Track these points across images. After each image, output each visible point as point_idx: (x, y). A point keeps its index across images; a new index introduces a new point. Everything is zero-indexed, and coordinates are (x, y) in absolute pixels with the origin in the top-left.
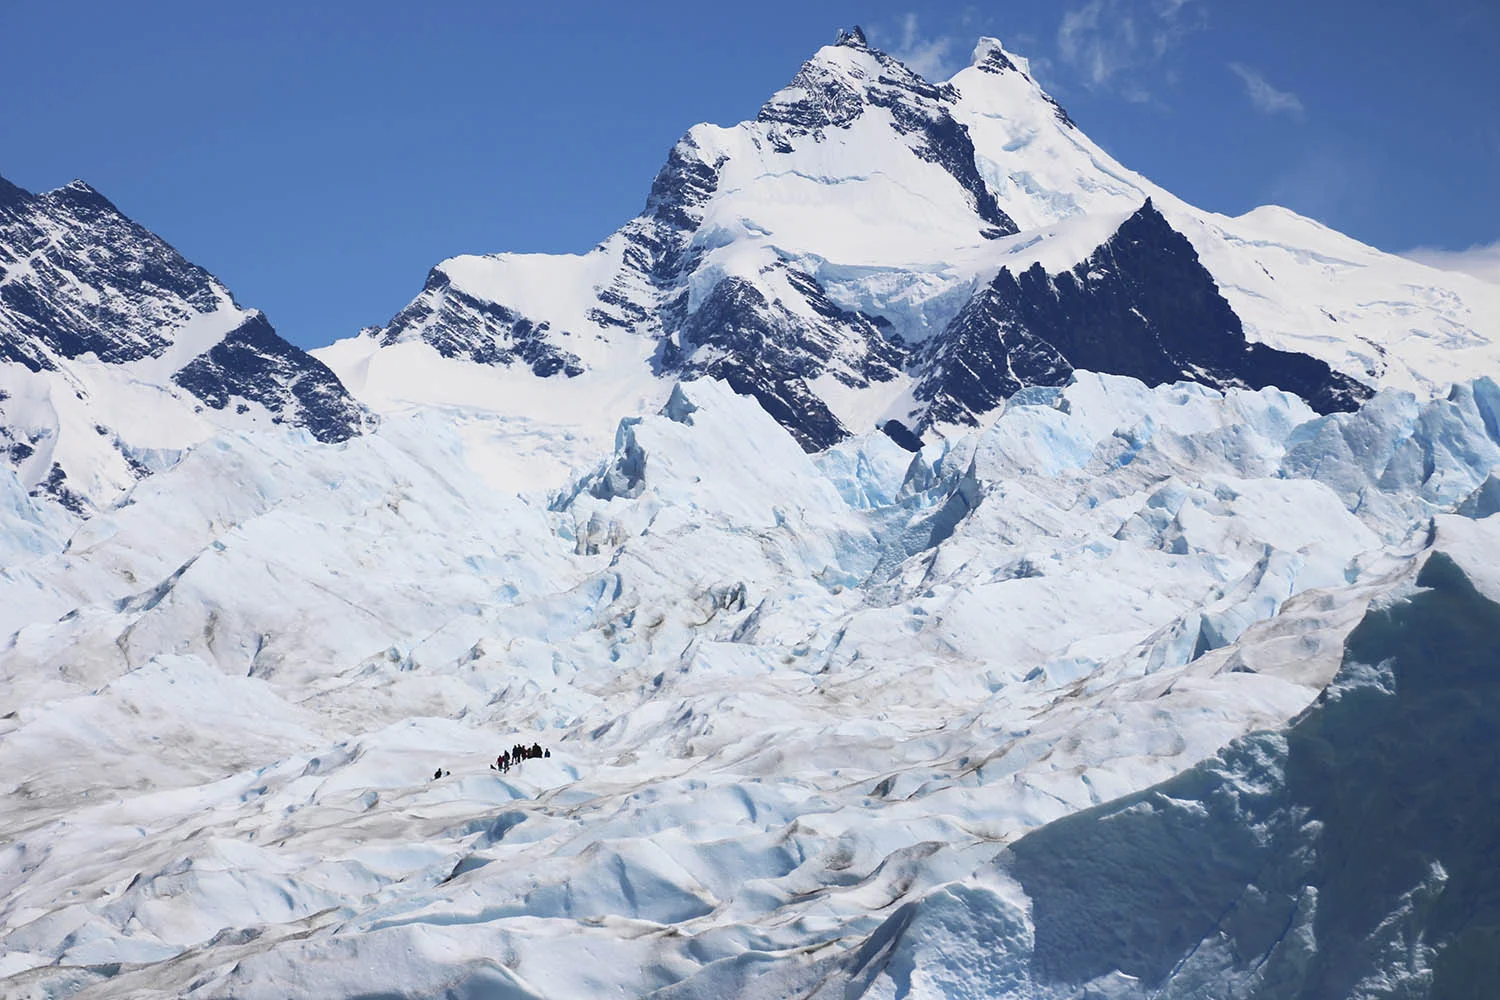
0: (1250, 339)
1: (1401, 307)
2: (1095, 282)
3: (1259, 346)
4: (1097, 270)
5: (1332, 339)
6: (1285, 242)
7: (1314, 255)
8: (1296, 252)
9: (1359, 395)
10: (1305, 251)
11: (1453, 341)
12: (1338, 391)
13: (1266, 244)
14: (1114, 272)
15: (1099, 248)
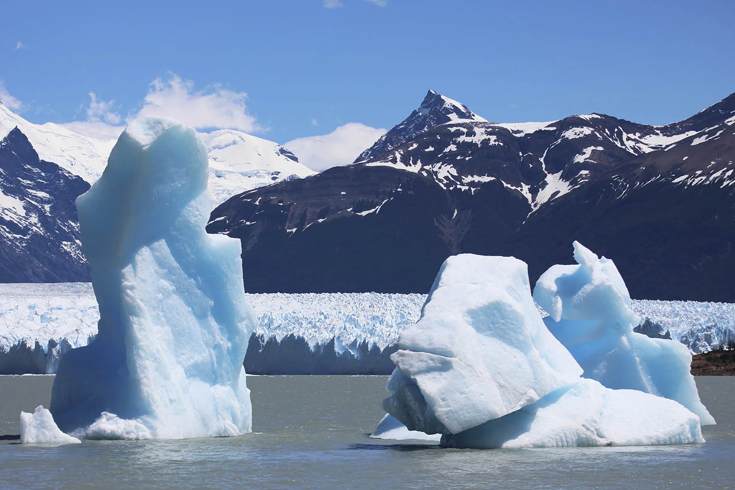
0: (40, 159)
1: (80, 148)
2: (3, 146)
3: (42, 160)
4: (4, 142)
5: (62, 156)
6: (53, 132)
7: (60, 135)
8: (56, 134)
9: (65, 172)
10: (58, 134)
11: (92, 156)
12: (60, 172)
13: (48, 132)
14: (8, 143)
15: (5, 138)
